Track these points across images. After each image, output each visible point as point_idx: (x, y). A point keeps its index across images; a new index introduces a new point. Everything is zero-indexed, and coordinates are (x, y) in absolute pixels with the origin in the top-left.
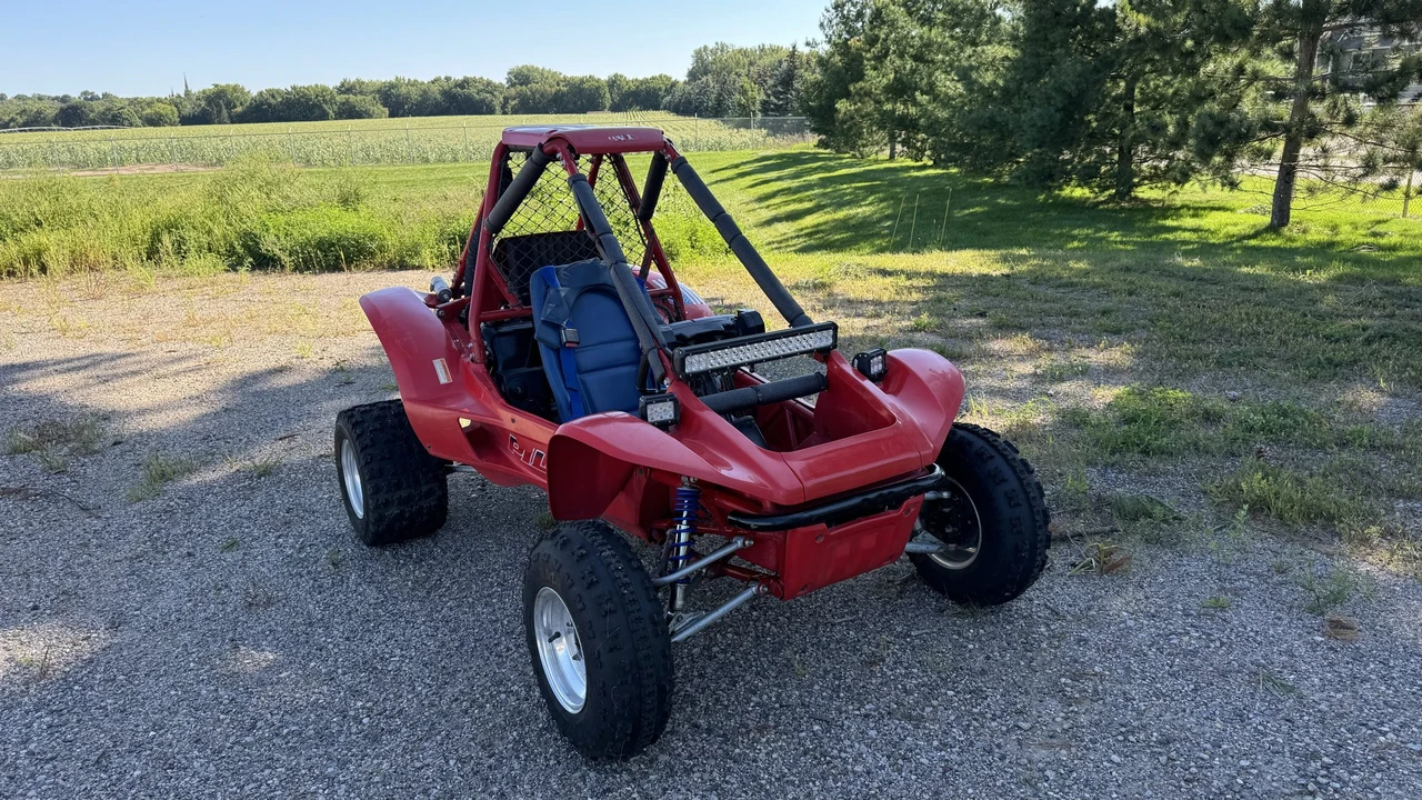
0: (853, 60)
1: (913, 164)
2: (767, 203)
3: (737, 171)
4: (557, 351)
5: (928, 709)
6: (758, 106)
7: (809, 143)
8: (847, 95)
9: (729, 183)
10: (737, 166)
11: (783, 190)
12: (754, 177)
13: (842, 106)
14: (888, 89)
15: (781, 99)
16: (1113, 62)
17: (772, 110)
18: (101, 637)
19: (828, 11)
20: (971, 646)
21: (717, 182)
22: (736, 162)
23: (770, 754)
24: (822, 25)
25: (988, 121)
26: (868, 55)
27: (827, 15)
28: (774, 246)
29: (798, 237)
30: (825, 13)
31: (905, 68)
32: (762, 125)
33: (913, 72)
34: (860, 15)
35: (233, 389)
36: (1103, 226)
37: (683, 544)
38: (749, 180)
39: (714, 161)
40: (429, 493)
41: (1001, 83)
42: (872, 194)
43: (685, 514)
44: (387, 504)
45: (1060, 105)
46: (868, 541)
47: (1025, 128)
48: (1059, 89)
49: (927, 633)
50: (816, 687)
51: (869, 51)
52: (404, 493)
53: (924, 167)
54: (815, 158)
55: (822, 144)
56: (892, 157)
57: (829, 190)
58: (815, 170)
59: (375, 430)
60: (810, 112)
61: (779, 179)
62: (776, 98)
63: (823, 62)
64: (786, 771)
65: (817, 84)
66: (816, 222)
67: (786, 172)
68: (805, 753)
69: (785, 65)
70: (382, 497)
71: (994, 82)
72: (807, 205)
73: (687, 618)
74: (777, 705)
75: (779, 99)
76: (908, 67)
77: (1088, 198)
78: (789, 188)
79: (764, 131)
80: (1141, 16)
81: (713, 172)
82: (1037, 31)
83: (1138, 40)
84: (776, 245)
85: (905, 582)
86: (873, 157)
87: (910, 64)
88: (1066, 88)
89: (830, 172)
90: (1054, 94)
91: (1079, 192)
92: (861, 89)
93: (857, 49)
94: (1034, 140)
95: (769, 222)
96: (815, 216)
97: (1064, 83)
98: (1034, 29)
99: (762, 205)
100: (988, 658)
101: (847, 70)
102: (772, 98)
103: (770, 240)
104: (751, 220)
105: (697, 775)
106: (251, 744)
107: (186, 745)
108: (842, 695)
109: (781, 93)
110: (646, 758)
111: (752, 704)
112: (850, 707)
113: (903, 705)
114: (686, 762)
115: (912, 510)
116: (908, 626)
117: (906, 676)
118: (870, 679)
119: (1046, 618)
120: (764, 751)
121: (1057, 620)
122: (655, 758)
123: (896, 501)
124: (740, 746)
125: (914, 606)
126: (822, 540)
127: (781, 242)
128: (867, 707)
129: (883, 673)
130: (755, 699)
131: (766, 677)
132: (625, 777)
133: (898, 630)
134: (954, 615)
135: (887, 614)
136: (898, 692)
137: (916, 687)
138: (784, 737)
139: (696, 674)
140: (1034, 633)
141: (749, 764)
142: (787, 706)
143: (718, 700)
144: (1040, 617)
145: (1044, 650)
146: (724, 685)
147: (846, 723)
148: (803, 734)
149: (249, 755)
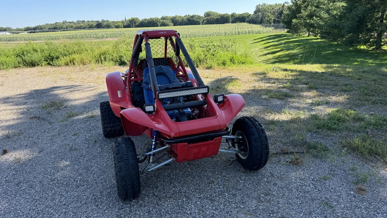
0: (299, 7)
1: (314, 38)
2: (267, 49)
3: (261, 40)
4: (148, 90)
5: (218, 198)
6: (272, 21)
7: (284, 32)
8: (296, 18)
9: (258, 43)
10: (262, 38)
12: (266, 41)
13: (294, 21)
14: (307, 16)
15: (279, 19)
16: (376, 7)
17: (276, 22)
18: (36, 154)
20: (241, 182)
21: (255, 43)
22: (262, 37)
23: (168, 205)
25: (334, 26)
26: (303, 6)
28: (265, 61)
29: (273, 59)
31: (312, 10)
32: (273, 26)
33: (315, 11)
35: (98, 95)
36: (368, 58)
37: (153, 145)
38: (264, 42)
39: (256, 37)
40: (118, 125)
41: (339, 14)
42: (299, 46)
43: (155, 137)
44: (107, 127)
45: (357, 21)
46: (204, 149)
48: (357, 16)
49: (231, 176)
50: (191, 188)
51: (303, 5)
52: (111, 125)
53: (318, 39)
54: (285, 36)
55: (288, 32)
56: (309, 36)
57: (286, 45)
58: (284, 39)
59: (106, 108)
60: (284, 22)
61: (273, 42)
63: (289, 8)
64: (169, 210)
65: (287, 15)
67: (276, 40)
68: (178, 206)
69: (281, 9)
70: (106, 125)
71: (337, 14)
72: (279, 49)
73: (153, 165)
74: (178, 192)
75: (278, 19)
77: (366, 49)
78: (275, 45)
79: (273, 28)
81: (254, 40)
84: (266, 61)
85: (233, 161)
86: (303, 35)
87: (314, 8)
88: (359, 15)
89: (288, 40)
90: (355, 17)
91: (362, 47)
92: (300, 16)
93: (300, 4)
94: (348, 31)
95: (266, 55)
96: (280, 53)
99: (265, 49)
100: (244, 186)
101: (296, 10)
102: (276, 18)
103: (264, 60)
104: (261, 54)
105: (146, 208)
106: (51, 184)
107: (37, 183)
108: (197, 191)
109: (279, 17)
110: (136, 201)
111: (172, 190)
112: (197, 195)
113: (212, 196)
114: (146, 204)
115: (218, 141)
116: (227, 174)
117: (217, 188)
118: (207, 187)
119: (269, 176)
120: (167, 204)
121: (272, 177)
122: (139, 202)
123: (212, 138)
124: (162, 201)
125: (232, 168)
126: (187, 147)
127: (267, 60)
128: (202, 195)
129: (212, 186)
130: (173, 189)
131: (180, 184)
132: (129, 205)
133: (224, 175)
134: (242, 172)
135: (223, 170)
136: (213, 192)
137: (218, 191)
138: (175, 200)
139: (163, 180)
140: (262, 180)
141: (161, 207)
142: (180, 192)
143: (164, 188)
144: (267, 176)
145: (262, 185)
146: (168, 184)
147: (193, 199)
148: (180, 200)
149: (49, 187)
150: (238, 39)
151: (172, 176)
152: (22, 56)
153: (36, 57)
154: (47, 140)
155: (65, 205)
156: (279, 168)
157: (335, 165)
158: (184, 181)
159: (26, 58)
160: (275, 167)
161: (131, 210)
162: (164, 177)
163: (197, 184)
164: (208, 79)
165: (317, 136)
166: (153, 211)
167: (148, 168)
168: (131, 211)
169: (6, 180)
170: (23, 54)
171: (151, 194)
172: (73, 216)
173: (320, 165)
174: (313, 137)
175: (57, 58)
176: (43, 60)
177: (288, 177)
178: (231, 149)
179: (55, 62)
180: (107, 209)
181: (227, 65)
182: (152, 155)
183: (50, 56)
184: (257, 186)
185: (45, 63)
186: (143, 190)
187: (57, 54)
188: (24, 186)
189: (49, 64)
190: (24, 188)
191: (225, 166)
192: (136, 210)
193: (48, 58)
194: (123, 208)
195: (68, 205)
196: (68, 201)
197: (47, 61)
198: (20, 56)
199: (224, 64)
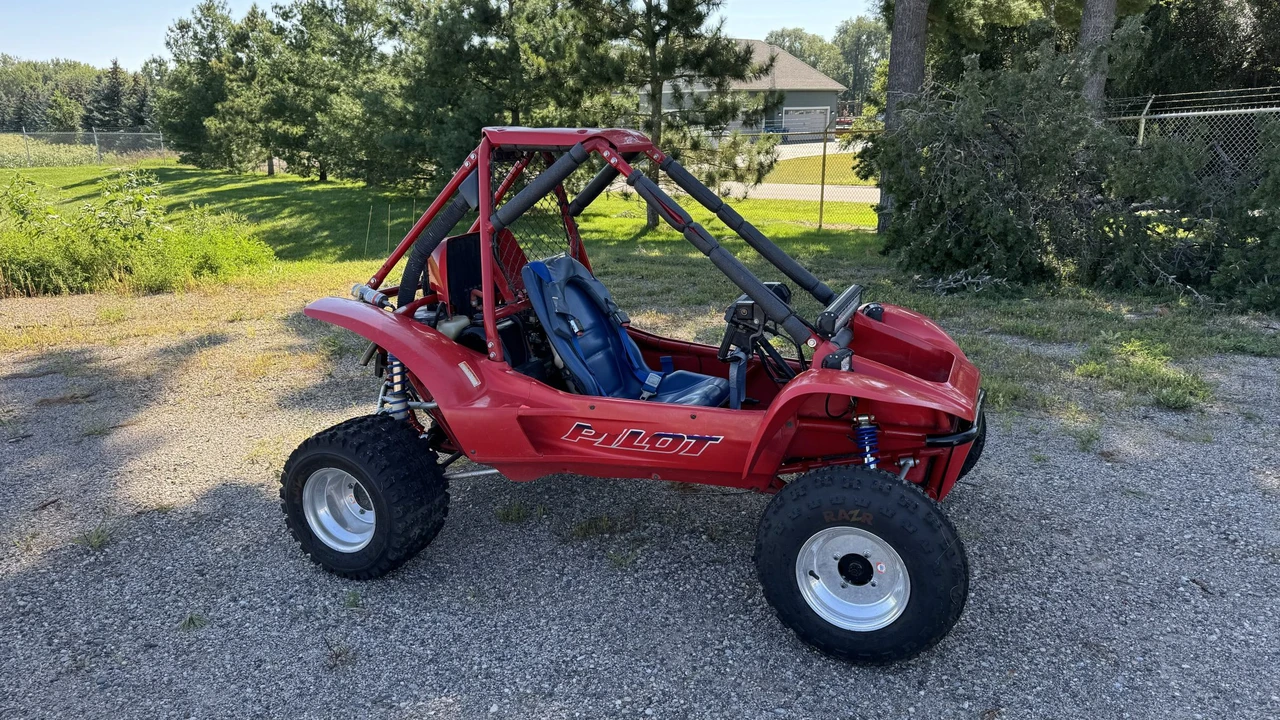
0: (212, 80)
1: (301, 179)
6: (77, 122)
7: (170, 159)
8: (212, 112)
13: (211, 123)
14: (266, 109)
15: (109, 115)
17: (99, 126)
19: (172, 31)
24: (168, 44)
25: (403, 141)
26: (233, 77)
27: (172, 34)
30: (169, 32)
32: (89, 140)
33: (297, 94)
34: (212, 37)
41: (411, 108)
43: (868, 449)
47: (443, 148)
48: (469, 116)
51: (233, 72)
53: (312, 183)
54: (182, 174)
55: (184, 160)
56: (271, 172)
62: (101, 114)
63: (178, 82)
65: (173, 101)
69: (105, 81)
71: (405, 108)
75: (105, 115)
76: (291, 90)
78: (184, 203)
79: (91, 147)
80: (541, 59)
82: (442, 65)
83: (540, 78)
86: (250, 172)
87: (292, 89)
89: (214, 187)
92: (229, 108)
93: (220, 70)
94: (454, 159)
97: (474, 111)
98: (440, 63)
101: (207, 90)
102: (95, 113)
109: (107, 109)
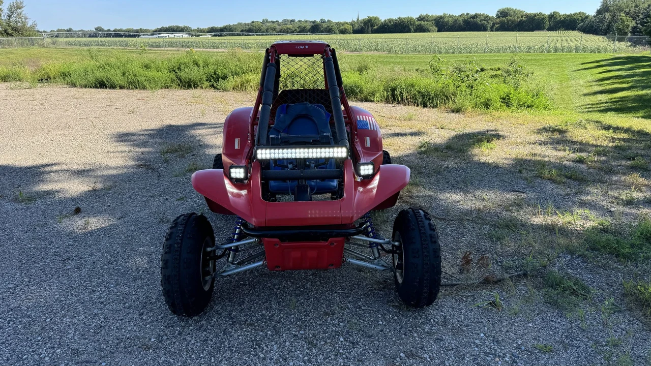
2: (601, 83)
3: (596, 64)
5: (322, 343)
9: (587, 71)
10: (598, 62)
11: (615, 76)
12: (604, 68)
17: (638, 32)
20: (381, 323)
21: (581, 70)
22: (598, 59)
23: (239, 336)
28: (588, 106)
29: (606, 103)
32: (630, 40)
37: (237, 234)
38: (601, 70)
39: (586, 58)
46: (312, 254)
49: (369, 310)
57: (644, 78)
58: (644, 67)
64: (236, 345)
66: (622, 96)
67: (626, 66)
68: (253, 341)
72: (625, 85)
78: (620, 76)
79: (629, 43)
81: (582, 64)
84: (590, 106)
95: (595, 93)
96: (624, 92)
99: (598, 83)
100: (382, 331)
102: (639, 25)
103: (589, 103)
104: (586, 91)
105: (205, 333)
106: (104, 269)
107: (89, 263)
108: (298, 323)
110: (199, 320)
111: (260, 314)
112: (294, 330)
113: (315, 337)
114: (209, 327)
115: (335, 244)
116: (367, 304)
117: (334, 325)
118: (318, 321)
119: (437, 323)
120: (239, 334)
121: (441, 326)
122: (201, 321)
123: (325, 237)
124: (234, 329)
125: (381, 296)
126: (278, 246)
127: (594, 104)
128: (300, 332)
129: (326, 321)
130: (264, 312)
131: (279, 305)
132: (183, 324)
133: (359, 304)
134: (393, 306)
135: (365, 295)
136: (321, 331)
137: (332, 331)
138: (254, 331)
139: (257, 294)
140: (420, 327)
141: (227, 337)
142: (271, 320)
143: (251, 307)
144: (434, 321)
145: (413, 336)
146: (260, 302)
147: (284, 335)
148: (261, 333)
149: (99, 272)
150: (550, 60)
151: (275, 290)
152: (177, 71)
153: (195, 73)
154: (139, 201)
155: (102, 303)
156: (466, 312)
157: (584, 328)
158: (288, 302)
159: (183, 75)
160: (461, 309)
161: (183, 331)
162: (263, 289)
163: (305, 311)
164: (443, 130)
165: (581, 264)
166: (212, 340)
167: (224, 270)
168: (180, 334)
169: (55, 252)
170: (179, 69)
171: (226, 313)
172: (102, 322)
173: (552, 321)
174: (572, 265)
175: (225, 78)
176: (204, 79)
177: (472, 333)
178: (376, 261)
179: (221, 83)
180: (152, 321)
181: (491, 108)
182: (233, 250)
183: (215, 73)
184: (404, 336)
185: (207, 84)
186: (220, 303)
187: (226, 72)
188: (71, 264)
189: (212, 86)
190: (69, 267)
191: (372, 290)
192: (189, 334)
193: (213, 77)
194: (172, 326)
195: (105, 305)
196: (109, 299)
197: (211, 81)
198: (174, 71)
199: (487, 105)
